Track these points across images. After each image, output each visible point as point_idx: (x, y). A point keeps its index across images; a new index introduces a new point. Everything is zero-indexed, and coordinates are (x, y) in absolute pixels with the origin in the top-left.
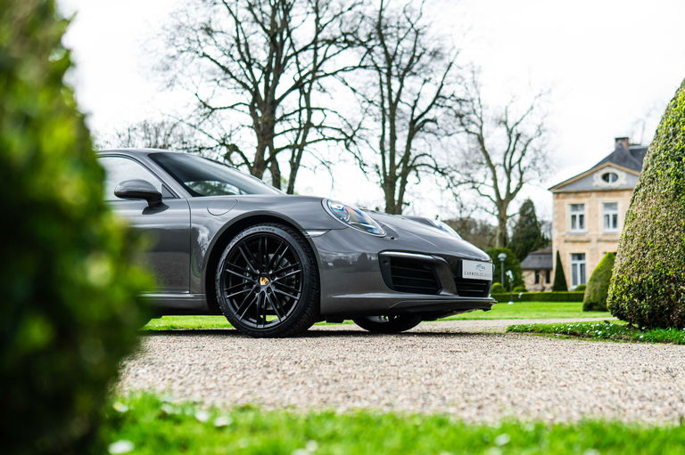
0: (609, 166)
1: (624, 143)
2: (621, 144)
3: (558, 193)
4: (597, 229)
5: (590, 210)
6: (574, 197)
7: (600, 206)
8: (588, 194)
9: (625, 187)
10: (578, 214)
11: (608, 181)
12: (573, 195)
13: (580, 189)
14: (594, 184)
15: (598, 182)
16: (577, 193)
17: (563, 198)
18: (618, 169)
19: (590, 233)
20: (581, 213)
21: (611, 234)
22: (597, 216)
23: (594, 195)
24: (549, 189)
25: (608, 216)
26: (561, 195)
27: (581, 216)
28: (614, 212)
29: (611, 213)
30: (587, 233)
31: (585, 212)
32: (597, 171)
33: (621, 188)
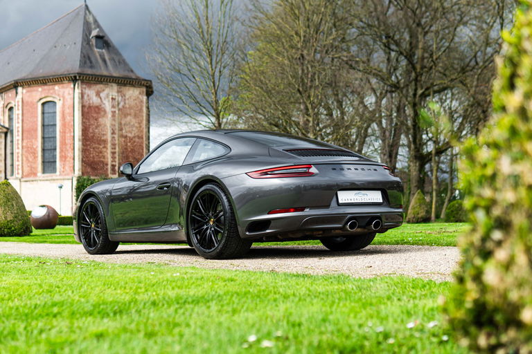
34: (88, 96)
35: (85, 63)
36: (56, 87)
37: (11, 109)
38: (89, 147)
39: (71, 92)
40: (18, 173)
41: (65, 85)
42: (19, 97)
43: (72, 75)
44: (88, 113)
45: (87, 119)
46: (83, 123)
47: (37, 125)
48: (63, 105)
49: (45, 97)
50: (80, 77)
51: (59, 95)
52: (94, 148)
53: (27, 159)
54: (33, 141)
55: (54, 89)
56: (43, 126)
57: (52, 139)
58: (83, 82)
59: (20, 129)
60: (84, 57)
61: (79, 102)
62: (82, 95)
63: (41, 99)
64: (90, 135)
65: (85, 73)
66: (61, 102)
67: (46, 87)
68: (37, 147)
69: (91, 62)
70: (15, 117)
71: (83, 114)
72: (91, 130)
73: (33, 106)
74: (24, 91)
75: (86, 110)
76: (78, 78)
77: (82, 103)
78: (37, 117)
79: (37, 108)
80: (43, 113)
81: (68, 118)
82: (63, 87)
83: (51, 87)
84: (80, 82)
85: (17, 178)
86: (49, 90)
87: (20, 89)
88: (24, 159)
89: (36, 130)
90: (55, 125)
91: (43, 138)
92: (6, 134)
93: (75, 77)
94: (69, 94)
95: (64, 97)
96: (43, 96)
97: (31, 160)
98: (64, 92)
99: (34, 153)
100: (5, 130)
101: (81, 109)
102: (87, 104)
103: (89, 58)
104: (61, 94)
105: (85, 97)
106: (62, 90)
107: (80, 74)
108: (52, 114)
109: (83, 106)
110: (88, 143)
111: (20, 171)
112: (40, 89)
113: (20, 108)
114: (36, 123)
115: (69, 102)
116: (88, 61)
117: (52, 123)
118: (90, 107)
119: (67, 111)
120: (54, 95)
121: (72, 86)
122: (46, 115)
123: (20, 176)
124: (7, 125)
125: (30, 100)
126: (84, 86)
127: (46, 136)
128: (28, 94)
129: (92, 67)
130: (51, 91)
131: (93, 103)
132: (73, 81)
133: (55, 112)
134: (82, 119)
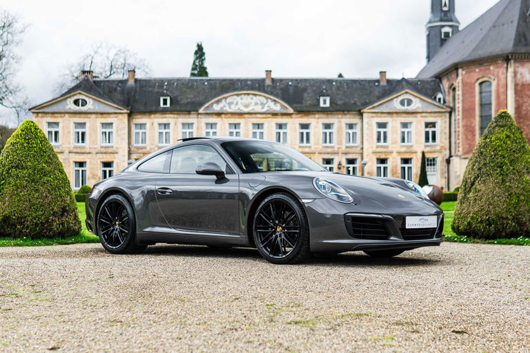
0: (80, 93)
1: (89, 76)
2: (86, 76)
3: (37, 113)
4: (70, 144)
5: (63, 127)
6: (51, 117)
7: (72, 125)
8: (63, 115)
9: (92, 111)
10: (53, 130)
11: (79, 106)
12: (50, 115)
13: (56, 111)
14: (67, 107)
15: (70, 105)
16: (53, 113)
17: (42, 117)
18: (87, 96)
19: (63, 146)
20: (57, 130)
21: (80, 147)
22: (69, 132)
23: (67, 115)
24: (30, 110)
25: (78, 133)
26: (40, 115)
27: (56, 133)
28: (83, 130)
29: (80, 131)
30: (61, 145)
31: (60, 129)
32: (70, 97)
33: (89, 111)
34: (521, 74)
35: (520, 41)
36: (492, 68)
37: (454, 89)
38: (522, 125)
39: (505, 71)
40: (459, 151)
41: (499, 65)
42: (460, 78)
43: (505, 56)
44: (521, 91)
45: (519, 97)
46: (516, 101)
47: (475, 104)
48: (498, 85)
49: (482, 77)
50: (512, 56)
51: (494, 75)
52: (527, 126)
53: (467, 138)
54: (472, 120)
55: (489, 69)
56: (481, 105)
57: (488, 118)
58: (516, 61)
59: (461, 109)
60: (519, 35)
61: (512, 82)
62: (515, 73)
63: (478, 80)
64: (524, 113)
65: (519, 51)
66: (496, 82)
67: (482, 68)
68: (475, 126)
69: (526, 40)
70: (457, 97)
71: (516, 92)
72: (524, 108)
73: (472, 86)
74: (464, 73)
75: (519, 88)
76: (510, 57)
77: (515, 81)
78: (474, 97)
79: (474, 88)
80: (481, 93)
81: (502, 97)
82: (497, 67)
83: (487, 67)
84: (512, 61)
85: (457, 156)
86: (485, 70)
87: (460, 71)
88: (464, 137)
89: (474, 109)
90: (490, 104)
91: (481, 117)
92: (450, 114)
93: (508, 56)
94: (503, 74)
95: (498, 77)
96: (480, 76)
97: (469, 138)
98: (498, 72)
99: (473, 132)
100: (449, 110)
101: (513, 88)
102: (520, 82)
103: (525, 36)
104: (496, 73)
105: (519, 76)
106: (497, 70)
107: (512, 53)
108: (488, 94)
109: (516, 85)
110: (521, 120)
111: (461, 149)
112: (477, 70)
113: (460, 88)
114: (474, 102)
115: (502, 82)
116: (523, 39)
117: (488, 102)
118: (523, 85)
119: (502, 90)
120: (489, 76)
121: (505, 66)
122: (483, 94)
123: (460, 153)
124: (451, 105)
125: (469, 81)
126: (517, 65)
127: (484, 114)
128: (467, 75)
129: (526, 45)
130: (487, 72)
131: (526, 81)
132: (506, 60)
133: (491, 92)
134: (516, 97)
